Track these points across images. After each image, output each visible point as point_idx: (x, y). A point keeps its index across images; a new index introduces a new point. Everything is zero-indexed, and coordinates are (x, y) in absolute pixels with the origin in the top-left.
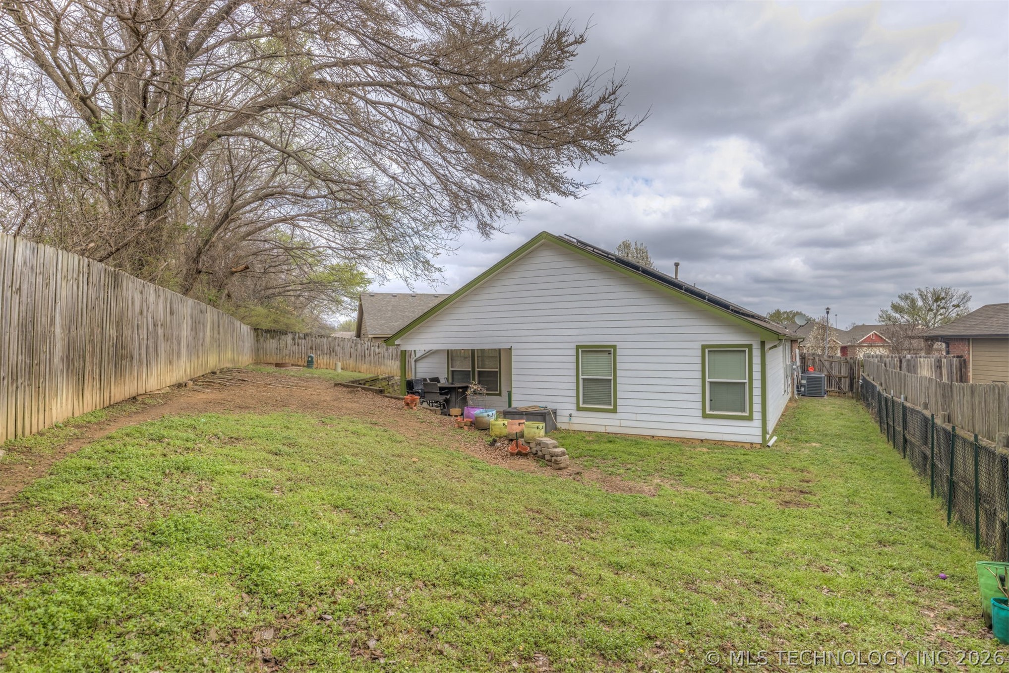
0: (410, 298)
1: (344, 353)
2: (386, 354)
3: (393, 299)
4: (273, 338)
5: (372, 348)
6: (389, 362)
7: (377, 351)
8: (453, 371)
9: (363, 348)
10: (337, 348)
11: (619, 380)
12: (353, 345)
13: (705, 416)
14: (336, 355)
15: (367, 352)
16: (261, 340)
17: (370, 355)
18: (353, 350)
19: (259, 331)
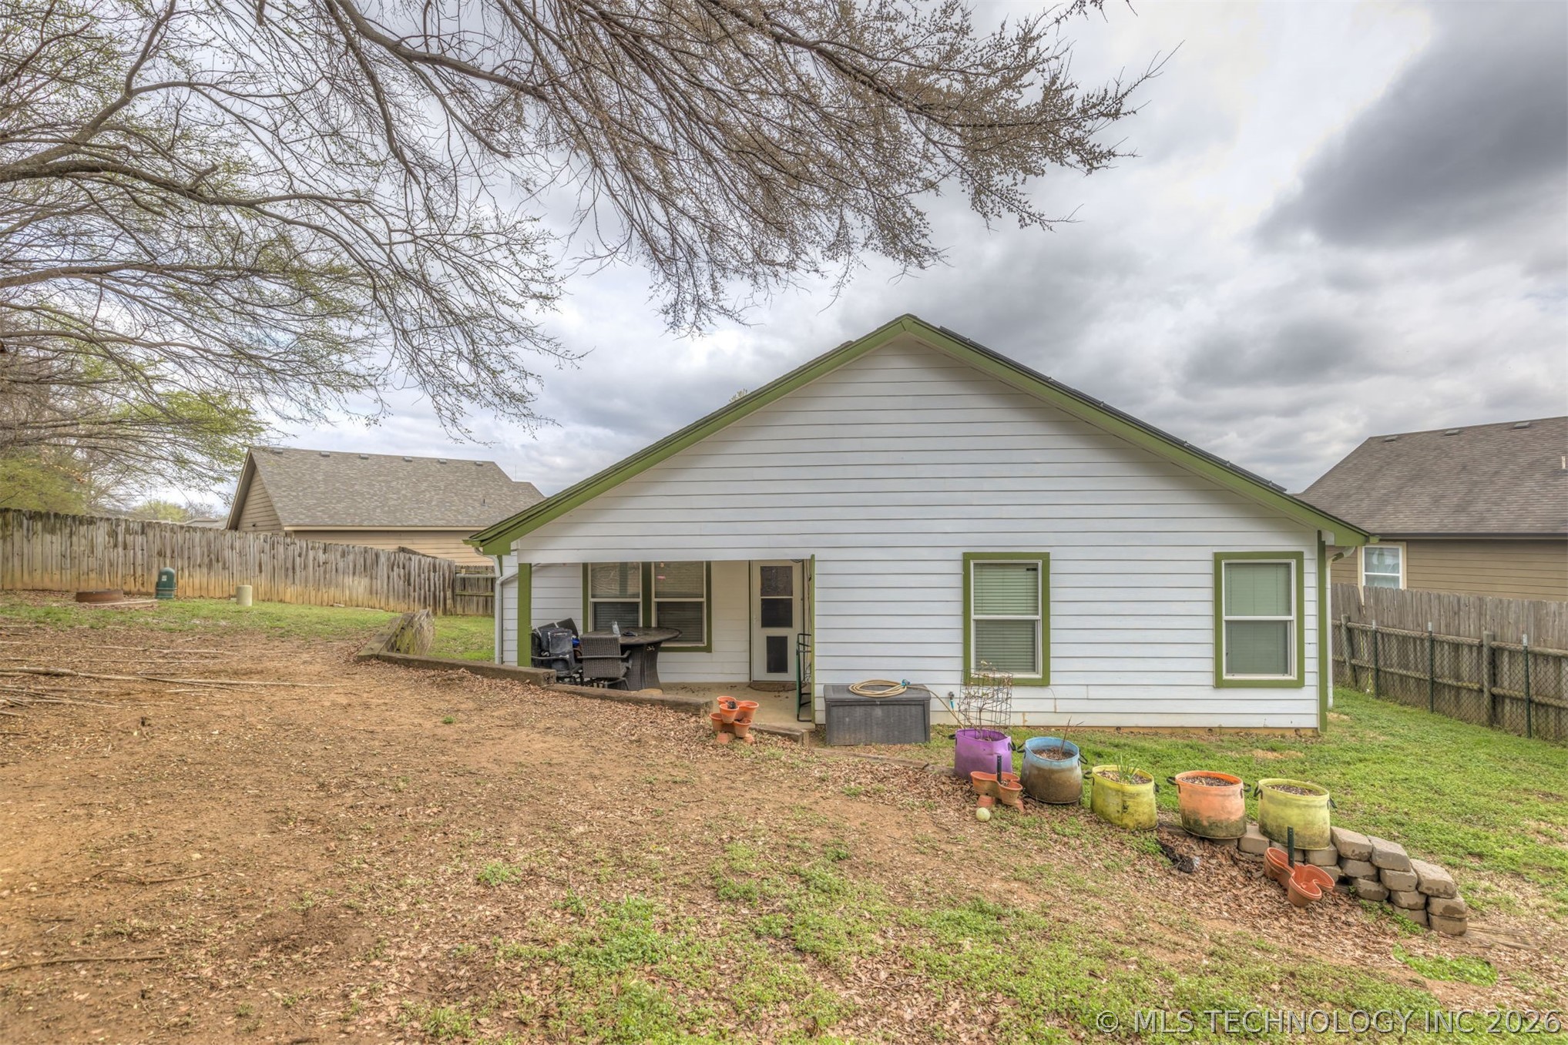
0: (358, 462)
1: (244, 564)
2: (341, 565)
3: (323, 462)
4: (52, 532)
5: (311, 553)
6: (348, 580)
7: (322, 557)
8: (595, 604)
9: (290, 553)
10: (227, 553)
11: (1054, 622)
12: (267, 547)
13: (1219, 684)
14: (224, 568)
15: (298, 559)
16: (17, 536)
17: (305, 567)
18: (265, 558)
19: (10, 515)
